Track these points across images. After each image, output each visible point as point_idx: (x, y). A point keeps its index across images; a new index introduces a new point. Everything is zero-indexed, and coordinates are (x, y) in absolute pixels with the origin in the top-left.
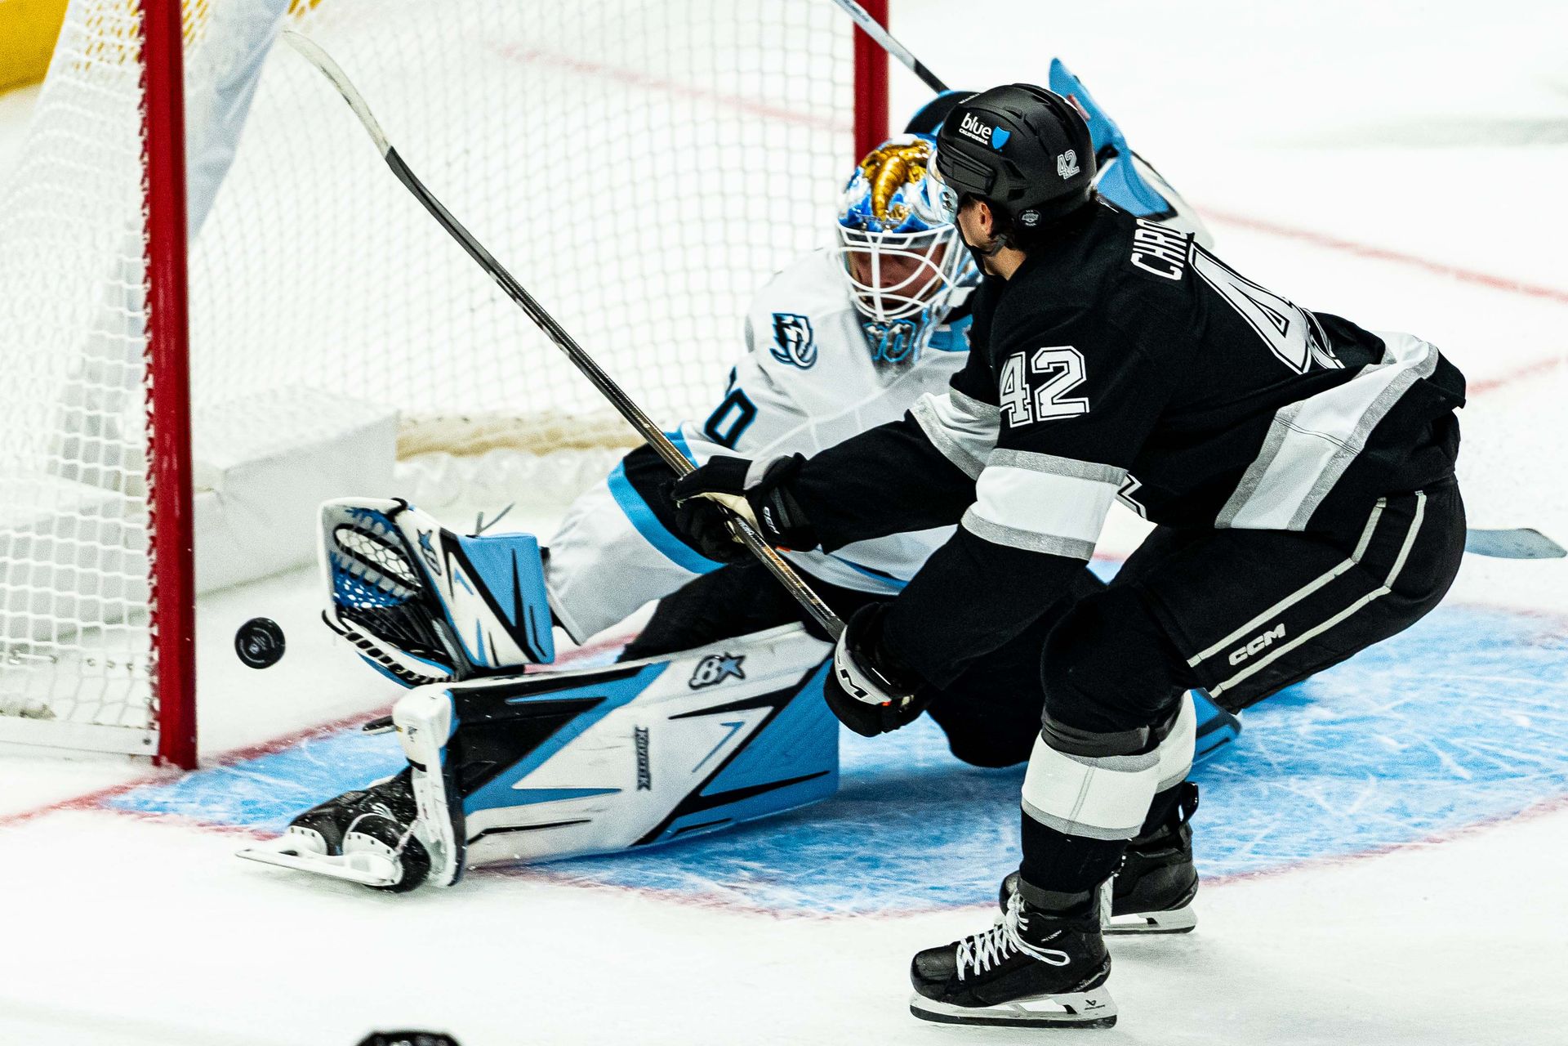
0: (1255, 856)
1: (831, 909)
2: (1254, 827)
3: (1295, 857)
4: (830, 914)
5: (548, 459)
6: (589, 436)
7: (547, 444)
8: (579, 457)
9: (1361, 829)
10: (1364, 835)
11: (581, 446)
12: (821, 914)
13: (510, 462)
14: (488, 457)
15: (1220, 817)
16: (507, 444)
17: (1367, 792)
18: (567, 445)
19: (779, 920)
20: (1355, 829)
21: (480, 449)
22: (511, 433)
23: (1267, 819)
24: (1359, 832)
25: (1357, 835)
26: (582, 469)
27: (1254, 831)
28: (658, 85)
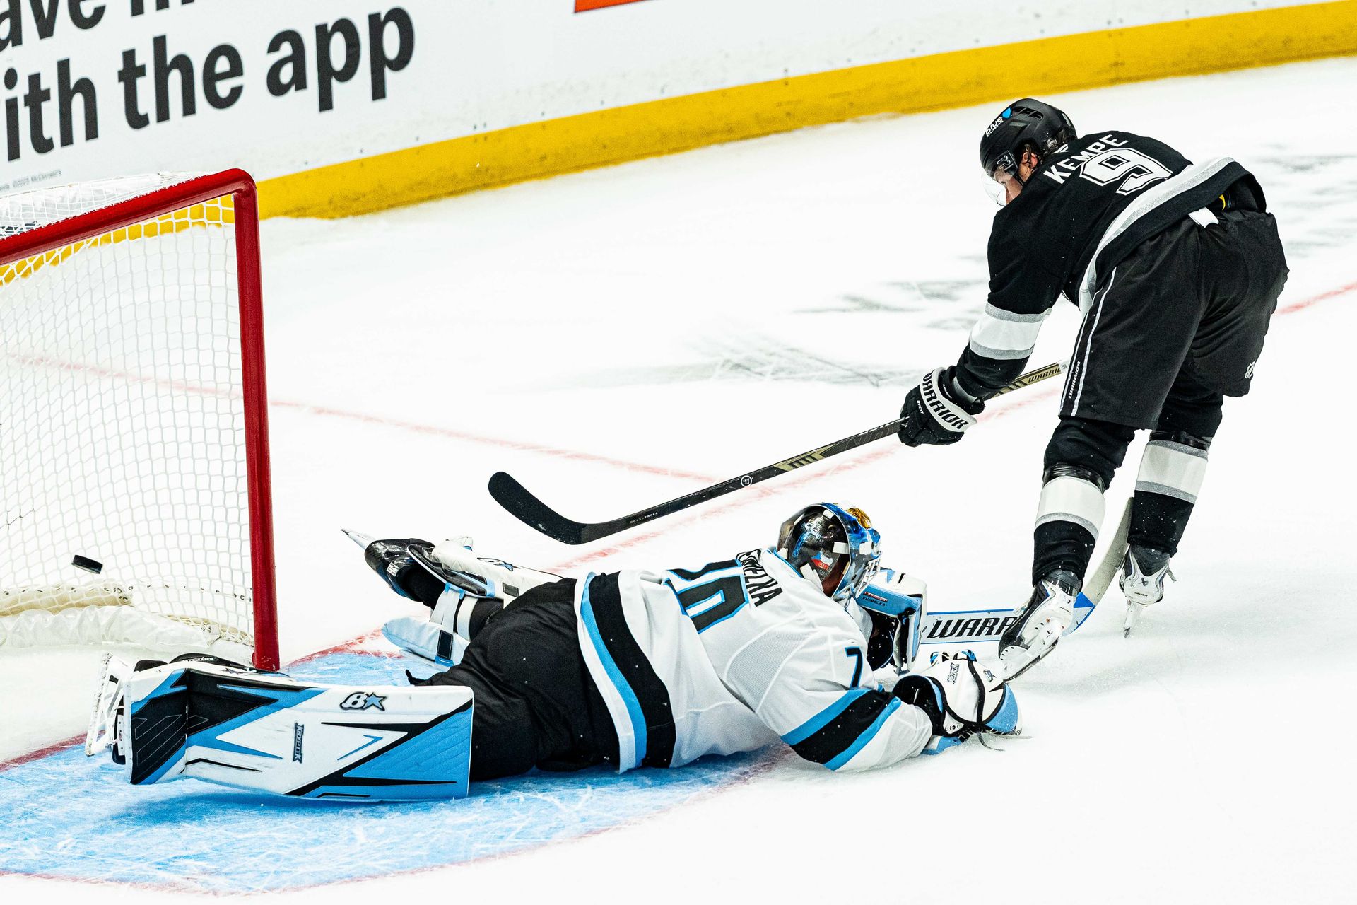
0: (517, 840)
1: (250, 889)
2: (516, 822)
3: (543, 840)
4: (250, 892)
5: (60, 614)
6: (85, 599)
7: (58, 606)
8: (79, 613)
9: (584, 820)
10: (585, 823)
11: (81, 605)
12: (244, 892)
13: (37, 617)
14: (22, 615)
15: (494, 817)
16: (33, 607)
17: (587, 796)
18: (71, 606)
19: (218, 897)
20: (580, 820)
21: (16, 611)
22: (36, 600)
23: (524, 816)
24: (582, 822)
25: (581, 824)
26: (81, 621)
27: (515, 825)
28: (119, 375)
